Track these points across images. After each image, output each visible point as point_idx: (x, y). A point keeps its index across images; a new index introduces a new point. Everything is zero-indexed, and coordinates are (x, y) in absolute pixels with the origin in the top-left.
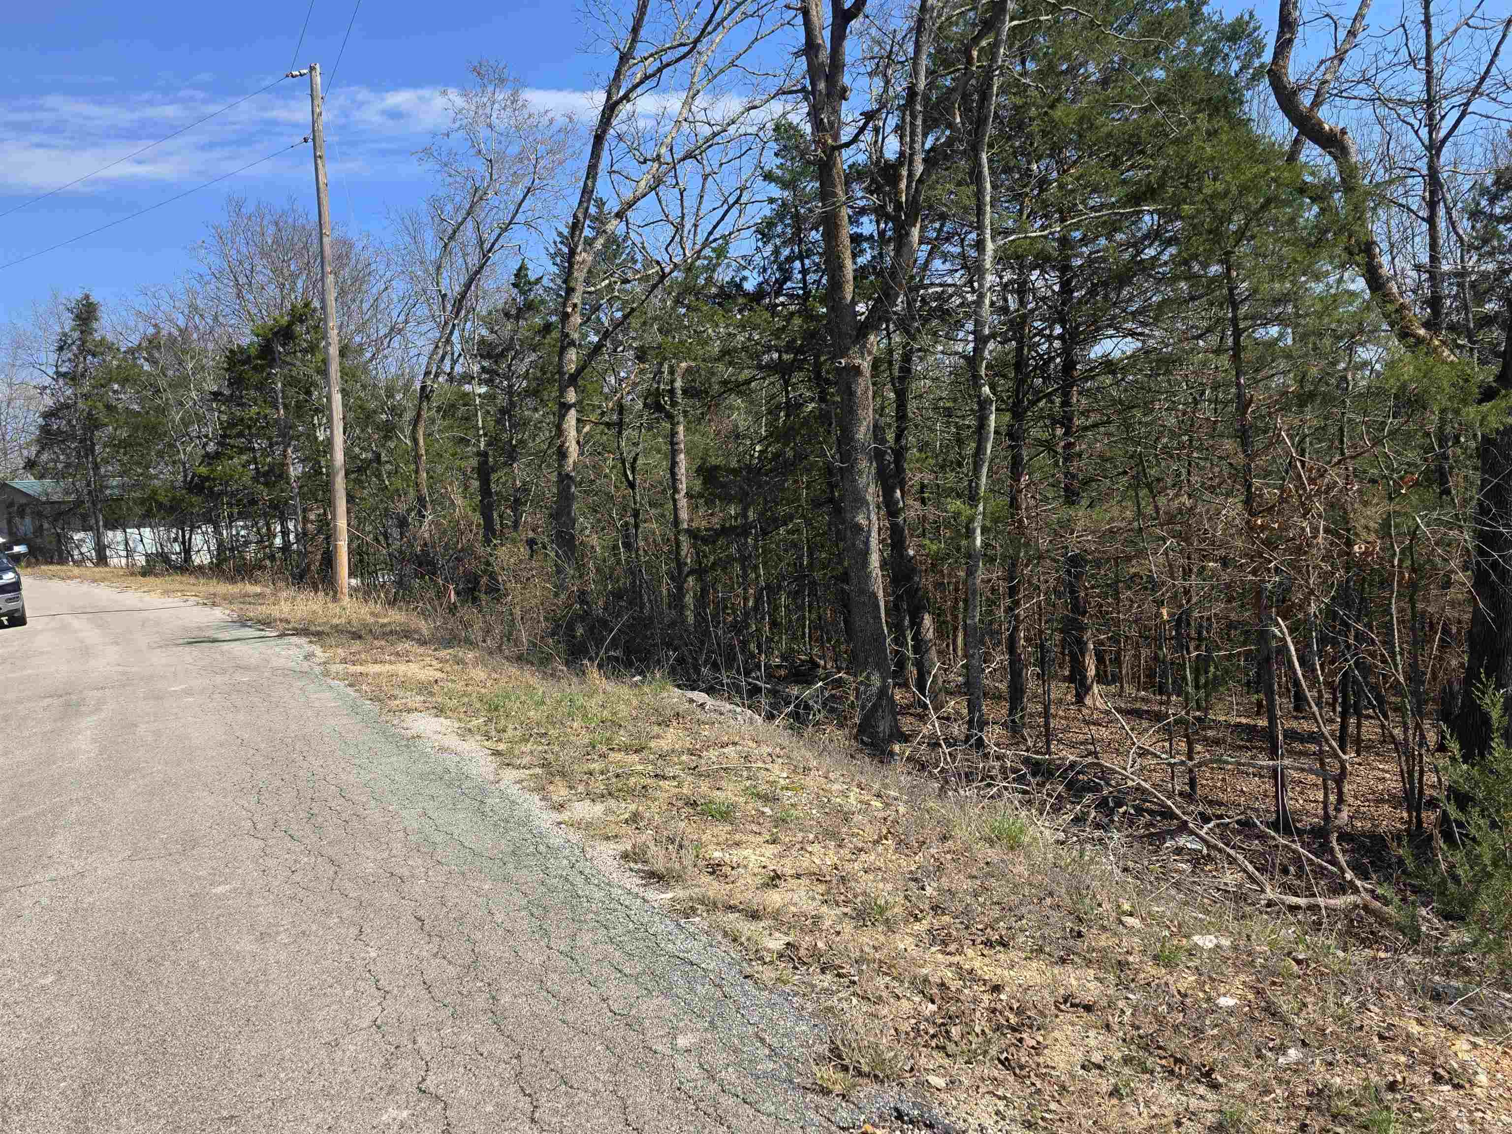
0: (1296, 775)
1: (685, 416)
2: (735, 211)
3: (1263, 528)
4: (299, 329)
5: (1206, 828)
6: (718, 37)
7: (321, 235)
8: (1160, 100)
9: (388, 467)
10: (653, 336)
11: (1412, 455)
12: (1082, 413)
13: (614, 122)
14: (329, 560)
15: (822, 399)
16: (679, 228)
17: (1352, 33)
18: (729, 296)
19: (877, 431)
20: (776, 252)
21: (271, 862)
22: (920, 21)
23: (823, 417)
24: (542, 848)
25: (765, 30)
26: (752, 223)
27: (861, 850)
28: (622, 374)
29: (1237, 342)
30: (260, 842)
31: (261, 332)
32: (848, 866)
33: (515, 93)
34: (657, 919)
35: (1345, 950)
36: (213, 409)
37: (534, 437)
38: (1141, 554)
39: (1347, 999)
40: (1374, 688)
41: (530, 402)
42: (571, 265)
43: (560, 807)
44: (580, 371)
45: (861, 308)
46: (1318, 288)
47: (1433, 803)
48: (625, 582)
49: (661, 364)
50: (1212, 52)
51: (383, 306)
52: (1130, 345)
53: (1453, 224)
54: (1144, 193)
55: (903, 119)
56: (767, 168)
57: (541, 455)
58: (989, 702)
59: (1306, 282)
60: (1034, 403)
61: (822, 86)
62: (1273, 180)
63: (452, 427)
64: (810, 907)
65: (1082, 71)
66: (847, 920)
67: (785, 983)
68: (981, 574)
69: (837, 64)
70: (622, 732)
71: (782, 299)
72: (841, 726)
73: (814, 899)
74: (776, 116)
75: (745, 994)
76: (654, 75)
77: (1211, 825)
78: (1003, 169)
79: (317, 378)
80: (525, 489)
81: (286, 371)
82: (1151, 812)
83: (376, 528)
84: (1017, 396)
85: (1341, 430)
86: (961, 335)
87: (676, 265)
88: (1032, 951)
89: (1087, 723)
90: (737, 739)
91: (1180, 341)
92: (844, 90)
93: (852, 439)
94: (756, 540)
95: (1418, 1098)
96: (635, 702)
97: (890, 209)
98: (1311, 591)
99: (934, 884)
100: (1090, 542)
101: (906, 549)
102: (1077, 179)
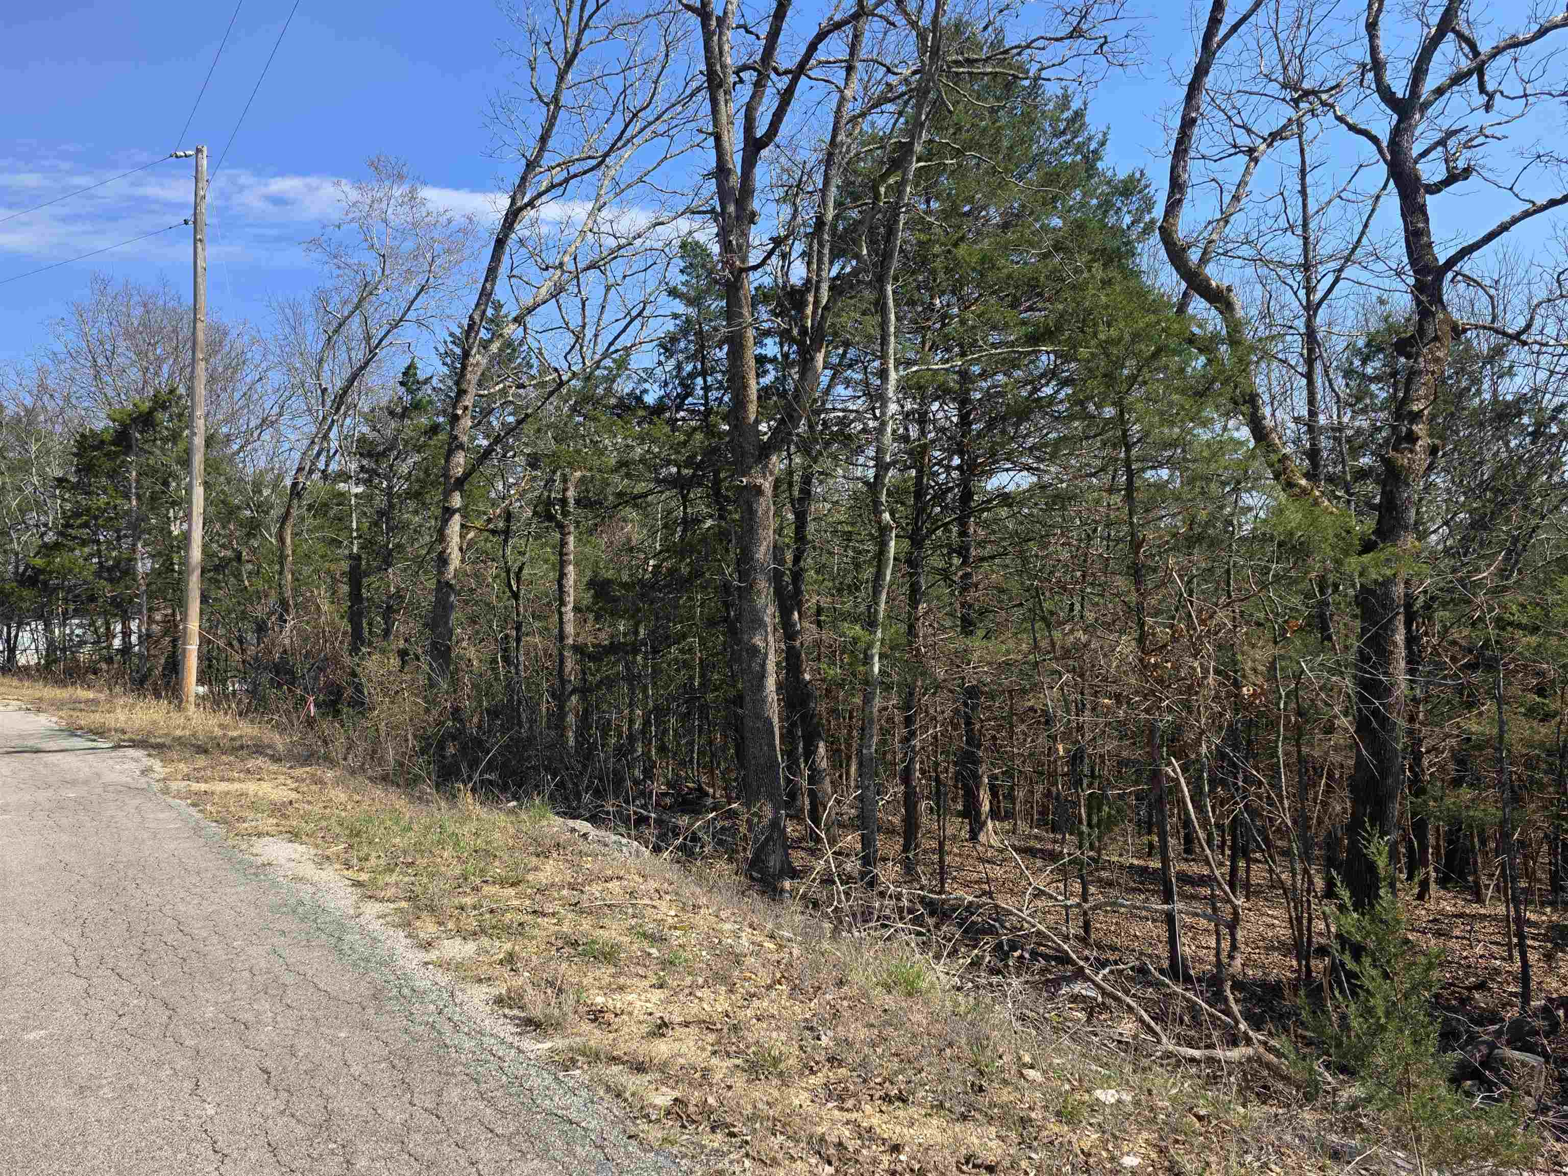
0: (1188, 920)
1: (577, 527)
2: (637, 323)
3: (1156, 665)
4: (160, 416)
5: (1101, 974)
6: (627, 153)
7: (195, 320)
8: (1058, 247)
9: (250, 567)
10: (548, 444)
11: (1296, 601)
12: (979, 544)
13: (517, 227)
14: (174, 666)
15: (721, 517)
16: (579, 338)
17: (1236, 198)
18: (629, 408)
19: (777, 551)
20: (679, 367)
21: (97, 1005)
22: (830, 155)
23: (722, 535)
24: (406, 991)
25: (674, 150)
26: (654, 337)
27: (753, 996)
28: (511, 480)
29: (1130, 481)
30: (82, 981)
31: (117, 416)
32: (741, 1014)
33: (413, 190)
34: (533, 1071)
35: (1244, 1106)
36: (55, 496)
37: (413, 541)
38: (1036, 687)
39: (1249, 1158)
40: (1262, 831)
41: (412, 505)
42: (464, 367)
43: (427, 946)
44: (467, 475)
45: (763, 427)
46: (1204, 435)
47: (1322, 951)
48: (501, 698)
49: (554, 472)
50: (1106, 205)
51: (256, 396)
52: (1025, 480)
53: (1330, 381)
54: (1043, 335)
55: (811, 246)
56: (672, 284)
57: (420, 562)
58: (882, 837)
59: (1193, 428)
60: (932, 531)
61: (731, 208)
62: (1163, 330)
63: (323, 527)
64: (700, 1059)
65: (983, 214)
66: (739, 1073)
67: (672, 1143)
68: (877, 703)
69: (747, 189)
70: (497, 863)
71: (682, 414)
72: (730, 860)
73: (703, 1049)
74: (682, 234)
75: (628, 1155)
76: (560, 184)
77: (1106, 971)
78: (906, 300)
79: (176, 467)
80: (399, 596)
81: (143, 459)
82: (1046, 957)
83: (230, 631)
84: (916, 524)
85: (1228, 571)
86: (861, 460)
87: (574, 374)
88: (932, 1107)
89: (982, 861)
90: (622, 873)
91: (1075, 478)
92: (753, 214)
93: (752, 559)
94: (645, 659)
96: (512, 831)
97: (795, 332)
98: (1203, 732)
99: (830, 1033)
100: (986, 673)
101: (802, 673)
102: (979, 316)
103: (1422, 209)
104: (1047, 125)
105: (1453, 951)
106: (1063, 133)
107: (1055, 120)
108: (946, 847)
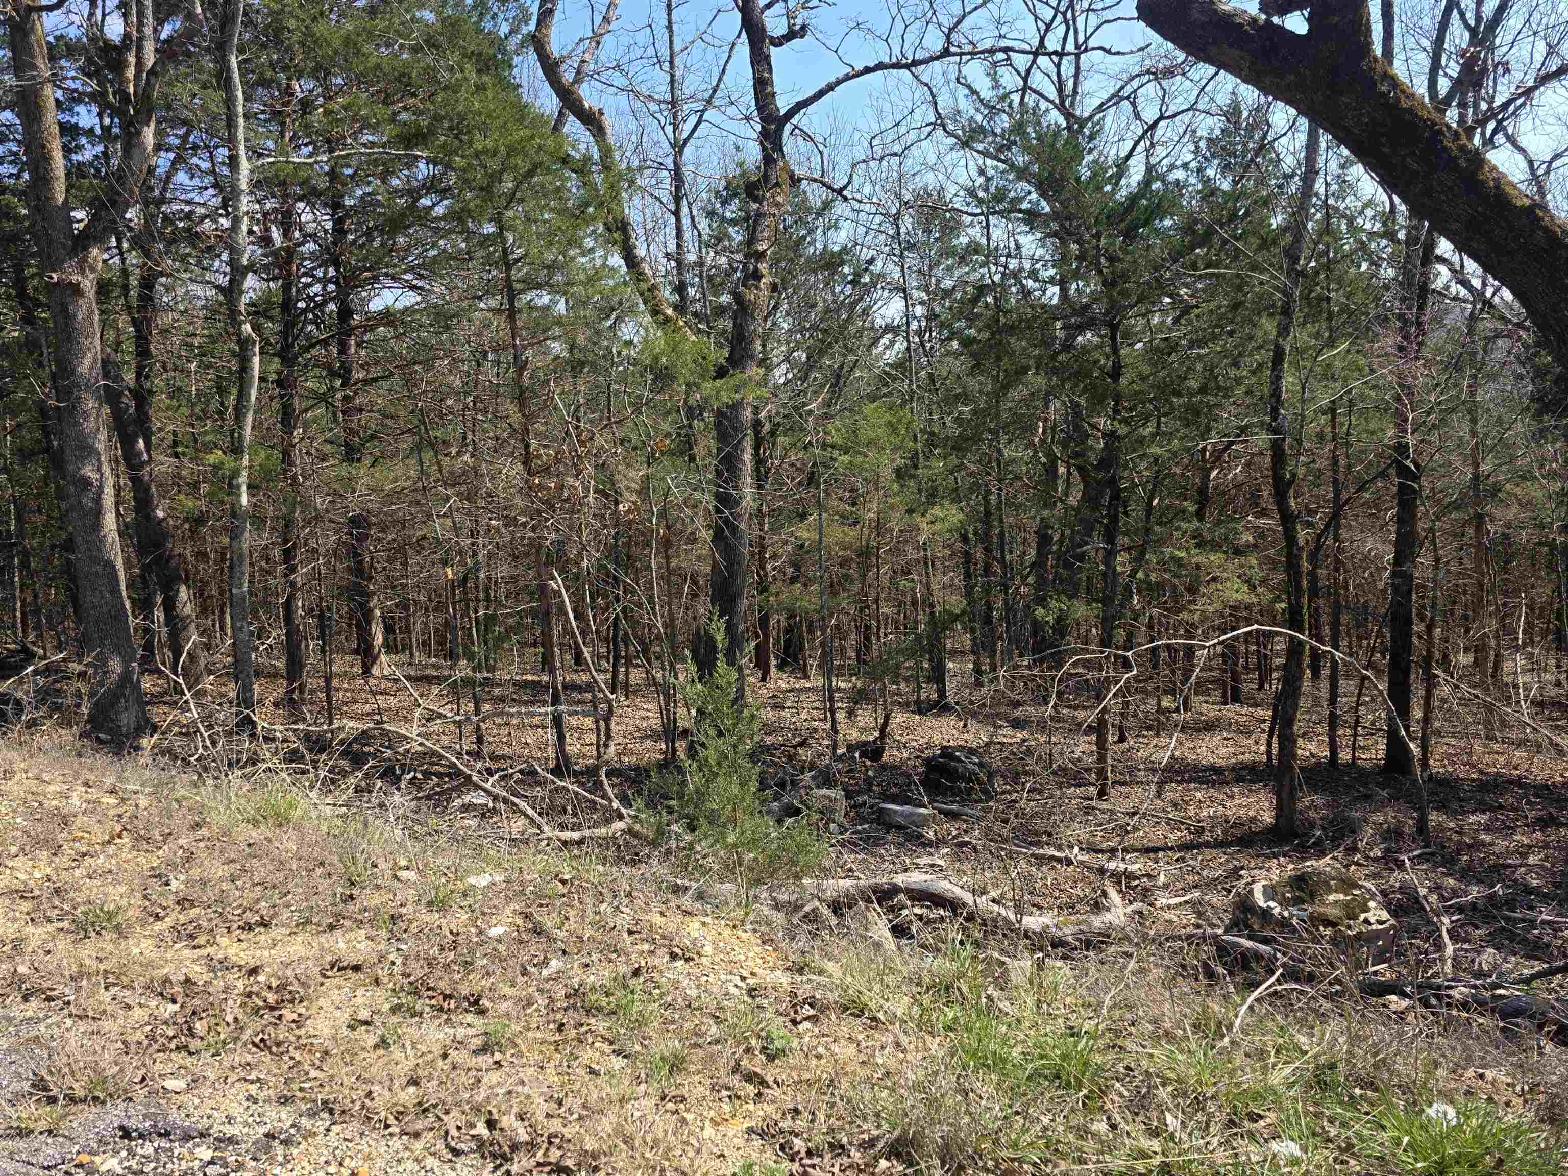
3: (541, 487)
5: (491, 780)
8: (432, 43)
11: (663, 424)
12: (362, 366)
17: (606, 20)
19: (108, 367)
23: (30, 345)
27: (84, 855)
29: (513, 304)
32: (66, 876)
35: (605, 866)
39: (603, 906)
52: (410, 299)
53: (694, 221)
54: (416, 136)
58: (263, 681)
60: (307, 349)
62: (539, 146)
66: (62, 936)
68: (248, 539)
73: (15, 920)
77: (496, 777)
82: (439, 775)
84: (286, 339)
85: (609, 398)
88: (297, 926)
89: (373, 693)
93: (73, 372)
95: (657, 978)
97: (115, 100)
98: (584, 547)
99: (182, 877)
100: (374, 502)
101: (154, 511)
102: (345, 108)
103: (767, 59)
105: (785, 719)
108: (335, 683)
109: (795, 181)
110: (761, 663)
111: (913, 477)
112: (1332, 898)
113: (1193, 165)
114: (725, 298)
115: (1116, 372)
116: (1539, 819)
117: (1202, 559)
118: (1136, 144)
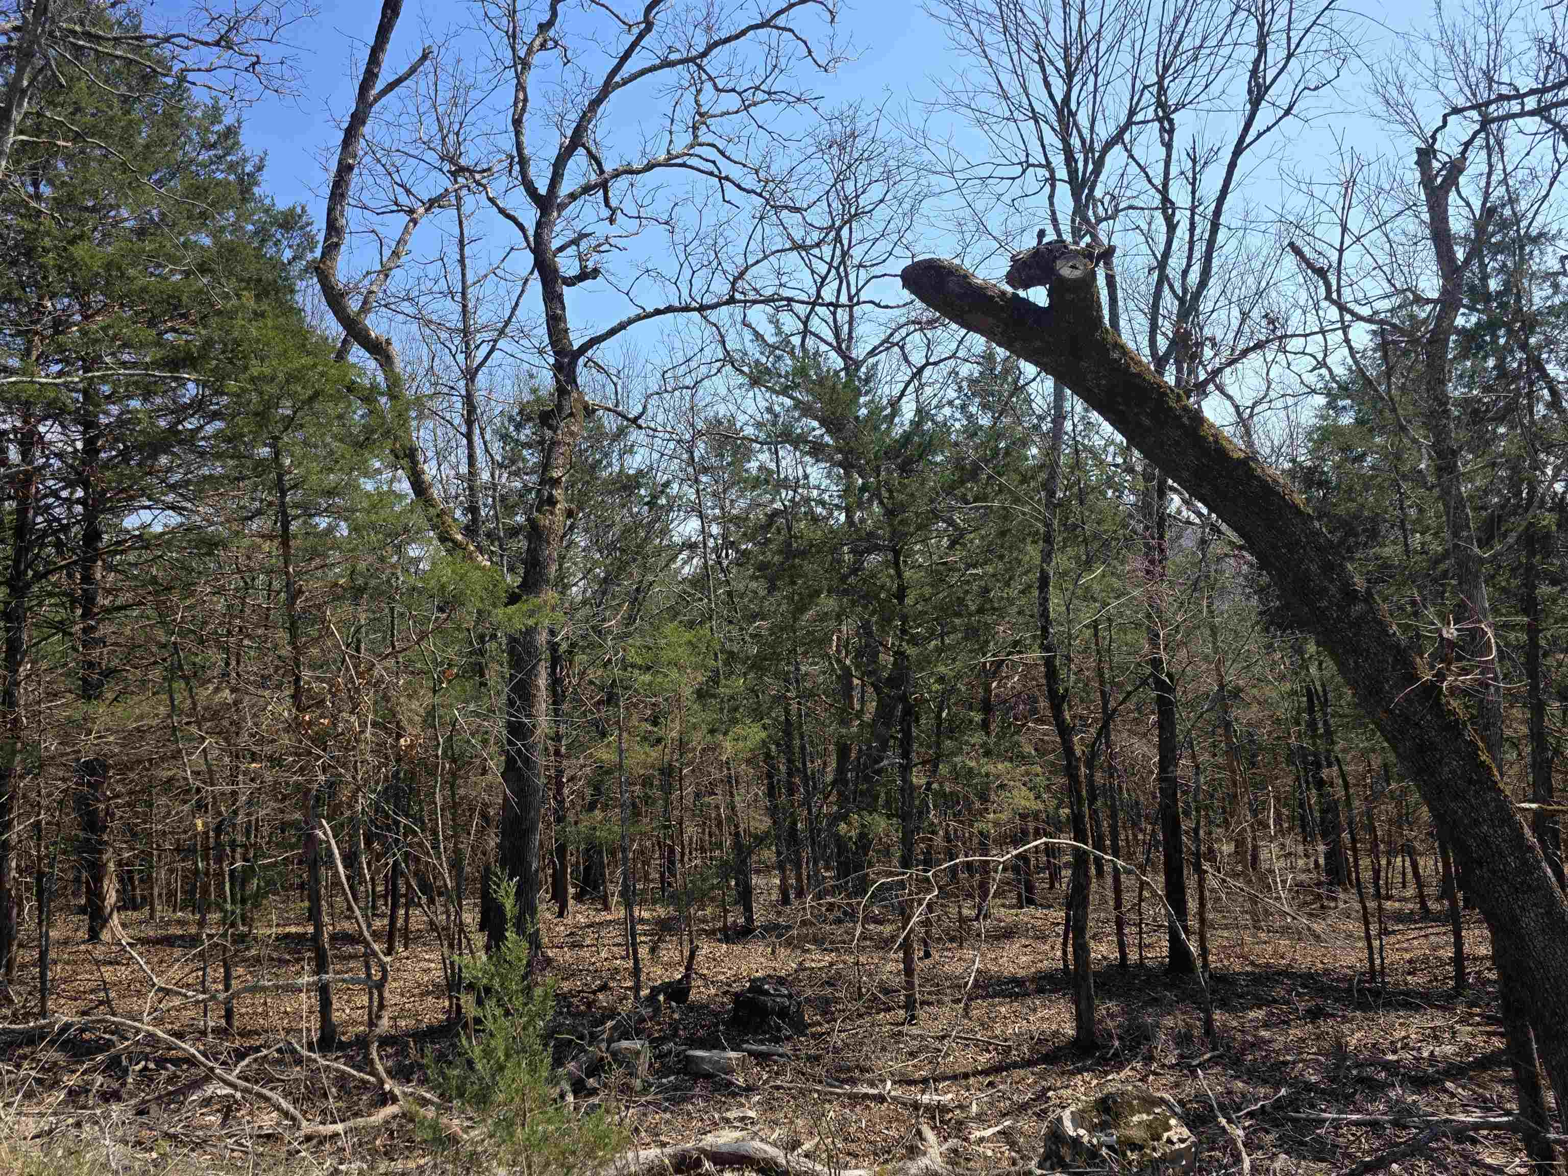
3: (310, 723)
5: (239, 1066)
8: (203, 269)
12: (109, 592)
17: (396, 254)
29: (287, 527)
46: (369, 486)
50: (263, 234)
52: (170, 520)
53: (486, 443)
54: (184, 360)
60: (42, 576)
65: (113, 213)
77: (246, 1061)
84: (18, 566)
85: (392, 622)
98: (359, 789)
100: (111, 744)
102: (104, 329)
103: (560, 297)
104: (193, 132)
105: (584, 959)
106: (213, 146)
107: (203, 131)
108: (52, 955)
109: (590, 412)
110: (559, 896)
111: (714, 696)
112: (1135, 1119)
113: (957, 402)
114: (520, 519)
115: (901, 594)
116: (1308, 1011)
117: (990, 768)
118: (907, 385)
